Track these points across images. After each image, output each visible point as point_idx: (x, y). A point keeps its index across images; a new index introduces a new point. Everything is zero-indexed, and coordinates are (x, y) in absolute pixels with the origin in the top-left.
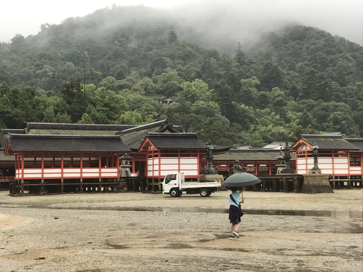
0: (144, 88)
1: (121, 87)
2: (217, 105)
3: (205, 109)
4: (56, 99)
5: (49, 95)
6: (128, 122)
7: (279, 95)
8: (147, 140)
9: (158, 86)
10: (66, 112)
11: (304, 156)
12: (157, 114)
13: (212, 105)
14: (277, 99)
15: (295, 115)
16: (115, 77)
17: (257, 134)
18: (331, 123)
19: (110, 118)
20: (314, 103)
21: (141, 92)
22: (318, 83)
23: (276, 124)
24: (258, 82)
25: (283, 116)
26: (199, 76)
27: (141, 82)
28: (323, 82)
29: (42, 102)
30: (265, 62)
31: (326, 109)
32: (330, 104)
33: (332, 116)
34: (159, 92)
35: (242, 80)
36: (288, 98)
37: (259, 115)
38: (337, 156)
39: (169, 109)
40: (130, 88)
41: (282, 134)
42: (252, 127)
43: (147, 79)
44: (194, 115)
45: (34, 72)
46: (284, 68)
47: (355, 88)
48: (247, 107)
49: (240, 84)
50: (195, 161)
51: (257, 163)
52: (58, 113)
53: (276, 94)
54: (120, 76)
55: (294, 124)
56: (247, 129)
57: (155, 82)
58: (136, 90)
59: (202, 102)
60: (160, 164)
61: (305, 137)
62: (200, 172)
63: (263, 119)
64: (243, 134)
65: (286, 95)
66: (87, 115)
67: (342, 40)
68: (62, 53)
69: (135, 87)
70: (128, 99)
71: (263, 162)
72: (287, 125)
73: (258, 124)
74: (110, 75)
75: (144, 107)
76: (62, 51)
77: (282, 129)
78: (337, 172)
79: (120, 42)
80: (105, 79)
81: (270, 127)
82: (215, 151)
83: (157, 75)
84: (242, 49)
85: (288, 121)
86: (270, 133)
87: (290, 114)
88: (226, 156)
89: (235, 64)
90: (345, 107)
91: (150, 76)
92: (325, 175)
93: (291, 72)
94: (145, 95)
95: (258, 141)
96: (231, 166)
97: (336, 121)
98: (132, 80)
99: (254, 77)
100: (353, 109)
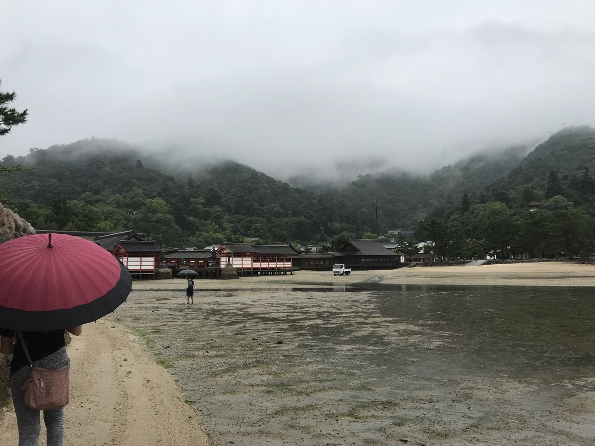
0: (116, 202)
1: (97, 201)
2: (172, 217)
3: (163, 219)
4: (46, 211)
5: (40, 208)
6: (103, 230)
7: (218, 211)
8: (119, 245)
9: (127, 201)
10: (54, 221)
11: (225, 256)
12: (125, 223)
13: (169, 217)
14: (217, 213)
15: (229, 225)
16: (92, 193)
17: (201, 239)
18: (253, 231)
19: (89, 226)
20: (243, 217)
21: (114, 206)
22: (245, 203)
23: (215, 231)
24: (203, 201)
25: (221, 225)
26: (159, 195)
27: (113, 198)
28: (249, 204)
29: (35, 213)
30: (209, 187)
31: (250, 222)
32: (253, 218)
33: (254, 227)
34: (127, 206)
35: (192, 199)
36: (224, 213)
37: (203, 225)
38: (245, 256)
39: (135, 219)
40: (104, 201)
41: (219, 239)
42: (198, 233)
43: (118, 195)
44: (155, 224)
45: (24, 185)
46: (222, 192)
47: (269, 208)
48: (195, 219)
49: (190, 202)
50: (152, 259)
51: (197, 260)
52: (48, 222)
53: (216, 210)
54: (96, 192)
55: (228, 232)
56: (194, 234)
57: (125, 198)
58: (109, 204)
59: (161, 215)
60: (127, 262)
61: (226, 244)
62: (155, 267)
63: (206, 228)
64: (190, 238)
65: (223, 211)
66: (71, 224)
67: (263, 174)
68: (48, 172)
69: (108, 201)
70: (103, 211)
71: (201, 259)
72: (223, 232)
73: (203, 231)
74: (88, 191)
75: (115, 217)
76: (48, 170)
77: (219, 235)
78: (244, 266)
79: (97, 165)
80: (84, 194)
81: (211, 233)
82: (167, 253)
83: (126, 192)
84: (192, 176)
85: (224, 229)
86: (211, 238)
87: (225, 225)
88: (176, 256)
89: (187, 187)
90: (263, 221)
91: (120, 193)
92: (235, 268)
93: (227, 195)
94: (116, 207)
95: (202, 244)
96: (178, 262)
97: (257, 230)
98: (106, 195)
99: (201, 197)
100: (268, 223)
